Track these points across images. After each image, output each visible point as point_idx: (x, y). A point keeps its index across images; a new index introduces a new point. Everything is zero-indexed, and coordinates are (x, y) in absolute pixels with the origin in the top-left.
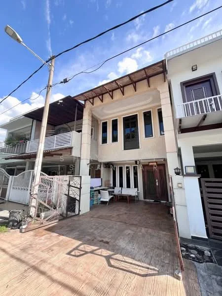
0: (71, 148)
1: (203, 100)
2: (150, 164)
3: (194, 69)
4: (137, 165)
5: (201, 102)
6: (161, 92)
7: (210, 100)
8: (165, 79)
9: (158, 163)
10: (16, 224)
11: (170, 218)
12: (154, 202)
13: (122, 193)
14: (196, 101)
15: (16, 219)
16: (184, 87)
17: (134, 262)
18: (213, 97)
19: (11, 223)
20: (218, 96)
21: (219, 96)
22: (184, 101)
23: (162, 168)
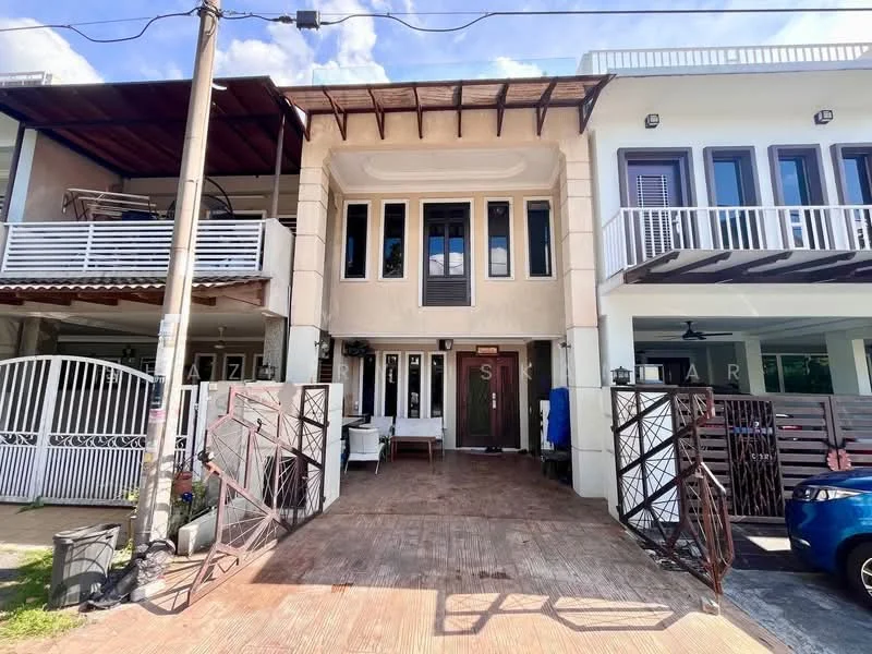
0: (264, 282)
1: (659, 210)
2: (480, 351)
3: (650, 124)
4: (444, 353)
5: (655, 214)
6: (568, 159)
7: (674, 214)
8: (583, 125)
9: (501, 350)
10: (96, 588)
11: (567, 488)
12: (486, 451)
13: (398, 434)
14: (647, 209)
15: (95, 568)
16: (626, 164)
17: (611, 604)
18: (679, 209)
19: (75, 590)
20: (688, 209)
21: (693, 209)
22: (623, 204)
23: (508, 362)
